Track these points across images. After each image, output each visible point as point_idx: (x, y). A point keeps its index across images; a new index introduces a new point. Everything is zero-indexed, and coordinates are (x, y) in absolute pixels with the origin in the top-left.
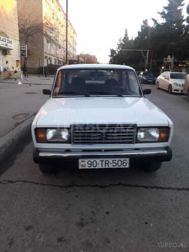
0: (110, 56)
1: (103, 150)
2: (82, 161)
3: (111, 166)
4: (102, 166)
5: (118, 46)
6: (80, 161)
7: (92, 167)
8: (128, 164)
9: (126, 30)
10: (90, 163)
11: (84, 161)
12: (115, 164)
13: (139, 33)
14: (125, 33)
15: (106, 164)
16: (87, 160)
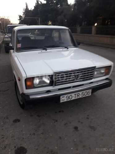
0: (19, 20)
1: (72, 87)
2: (63, 97)
3: (80, 97)
4: (75, 98)
5: (23, 13)
6: (61, 97)
7: (69, 100)
8: (90, 93)
9: (26, 4)
10: (67, 97)
11: (64, 97)
12: (83, 95)
13: (34, 7)
14: (26, 6)
15: (78, 96)
16: (65, 96)
